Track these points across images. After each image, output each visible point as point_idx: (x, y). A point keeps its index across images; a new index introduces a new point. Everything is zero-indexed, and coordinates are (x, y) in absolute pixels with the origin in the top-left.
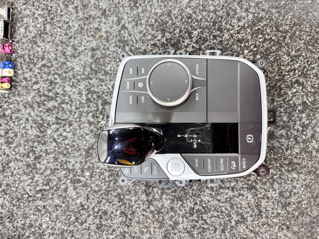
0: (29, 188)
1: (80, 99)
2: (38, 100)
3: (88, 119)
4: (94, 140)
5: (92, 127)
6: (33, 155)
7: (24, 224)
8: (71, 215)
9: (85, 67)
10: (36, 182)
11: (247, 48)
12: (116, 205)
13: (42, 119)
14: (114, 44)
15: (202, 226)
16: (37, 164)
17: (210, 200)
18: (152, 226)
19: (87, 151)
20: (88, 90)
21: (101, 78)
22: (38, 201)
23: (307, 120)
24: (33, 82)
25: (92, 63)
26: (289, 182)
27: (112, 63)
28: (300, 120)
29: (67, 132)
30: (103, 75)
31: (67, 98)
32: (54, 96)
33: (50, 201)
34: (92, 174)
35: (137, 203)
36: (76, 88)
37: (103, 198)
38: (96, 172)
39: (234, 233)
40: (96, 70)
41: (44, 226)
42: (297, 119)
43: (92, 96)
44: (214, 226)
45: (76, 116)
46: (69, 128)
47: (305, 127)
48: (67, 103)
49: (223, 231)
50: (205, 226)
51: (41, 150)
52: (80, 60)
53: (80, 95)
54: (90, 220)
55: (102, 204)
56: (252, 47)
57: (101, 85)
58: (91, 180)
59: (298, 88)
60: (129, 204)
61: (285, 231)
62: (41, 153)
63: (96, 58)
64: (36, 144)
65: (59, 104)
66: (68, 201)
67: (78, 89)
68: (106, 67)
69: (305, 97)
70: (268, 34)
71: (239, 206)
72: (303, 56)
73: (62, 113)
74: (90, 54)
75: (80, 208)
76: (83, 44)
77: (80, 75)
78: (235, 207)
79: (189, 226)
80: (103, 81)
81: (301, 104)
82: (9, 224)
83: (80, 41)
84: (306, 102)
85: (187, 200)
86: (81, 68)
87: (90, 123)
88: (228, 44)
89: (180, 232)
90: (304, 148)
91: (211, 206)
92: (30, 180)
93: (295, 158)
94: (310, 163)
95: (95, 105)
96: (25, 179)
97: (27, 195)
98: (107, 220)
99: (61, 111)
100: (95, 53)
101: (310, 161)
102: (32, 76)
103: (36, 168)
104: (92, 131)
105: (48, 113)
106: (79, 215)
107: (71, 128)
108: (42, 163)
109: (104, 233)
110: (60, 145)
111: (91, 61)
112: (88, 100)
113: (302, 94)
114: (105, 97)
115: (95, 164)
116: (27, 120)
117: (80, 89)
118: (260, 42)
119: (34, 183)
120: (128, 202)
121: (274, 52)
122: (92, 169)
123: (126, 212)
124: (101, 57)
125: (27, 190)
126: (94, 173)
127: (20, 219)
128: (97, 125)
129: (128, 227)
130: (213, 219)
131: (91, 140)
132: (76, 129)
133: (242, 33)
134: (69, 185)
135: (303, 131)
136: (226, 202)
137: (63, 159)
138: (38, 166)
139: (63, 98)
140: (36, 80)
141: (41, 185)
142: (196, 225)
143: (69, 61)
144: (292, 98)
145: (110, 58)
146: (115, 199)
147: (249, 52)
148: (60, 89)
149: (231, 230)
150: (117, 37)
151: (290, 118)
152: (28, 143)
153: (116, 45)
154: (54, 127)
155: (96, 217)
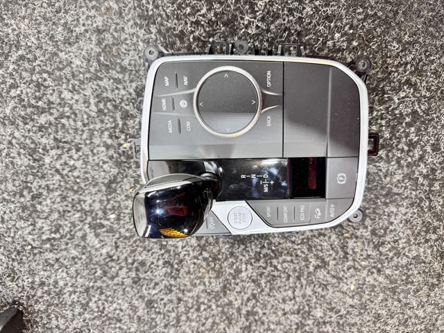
0: (31, 237)
1: (87, 110)
2: (23, 113)
3: (104, 140)
4: (116, 171)
5: (111, 152)
6: (29, 193)
7: (33, 282)
8: (96, 269)
9: (89, 61)
10: (40, 229)
11: (339, 29)
12: (157, 253)
13: (33, 142)
14: (131, 22)
15: (272, 273)
16: (37, 206)
17: (281, 241)
18: (207, 276)
19: (108, 186)
20: (98, 96)
21: (116, 77)
22: (46, 253)
23: (416, 136)
24: (8, 84)
25: (99, 54)
26: (385, 217)
27: (132, 52)
28: (407, 136)
29: (74, 159)
30: (118, 72)
31: (66, 109)
32: (46, 106)
33: (64, 253)
34: (119, 215)
35: (185, 249)
36: (79, 93)
37: (138, 246)
38: (124, 213)
39: (312, 280)
40: (107, 65)
41: (61, 283)
42: (403, 135)
43: (105, 105)
44: (287, 273)
45: (84, 136)
46: (76, 153)
47: (412, 145)
48: (68, 117)
49: (298, 278)
50: (276, 273)
51: (40, 186)
52: (79, 48)
53: (86, 105)
54: (123, 273)
55: (137, 253)
56: (347, 28)
57: (117, 88)
58: (119, 224)
59: (408, 90)
60: (174, 251)
61: (375, 275)
62: (40, 191)
63: (105, 46)
64: (30, 178)
65: (56, 119)
66: (90, 252)
67: (82, 95)
68: (123, 60)
69: (416, 104)
70: (372, 7)
71: (319, 248)
72: (420, 43)
73: (63, 133)
74: (94, 38)
75: (107, 260)
76: (81, 22)
77: (83, 74)
78: (313, 249)
79: (255, 274)
80: (121, 83)
81: (409, 114)
82: (11, 283)
83: (76, 17)
84: (417, 111)
85: (251, 242)
86: (82, 62)
87: (108, 147)
88: (310, 23)
89: (243, 281)
90: (408, 174)
91: (282, 248)
92: (31, 227)
93: (396, 186)
94: (414, 193)
95: (111, 120)
96: (23, 226)
97: (30, 247)
98: (146, 272)
99: (61, 129)
100: (103, 36)
101: (414, 190)
102: (6, 75)
103: (37, 211)
104: (111, 158)
105: (41, 133)
106: (107, 268)
107: (80, 154)
108: (44, 203)
109: (144, 288)
110: (66, 177)
111: (98, 50)
112: (100, 111)
113: (413, 99)
114: (126, 107)
115: (122, 203)
116: (10, 143)
117: (85, 95)
118: (359, 20)
119: (37, 231)
120: (172, 248)
121: (379, 36)
122: (118, 209)
123: (172, 261)
124: (113, 44)
125: (29, 239)
126: (122, 215)
127: (26, 277)
128: (119, 149)
129: (175, 279)
130: (286, 265)
131: (112, 170)
132: (87, 156)
133: (333, 5)
134: (88, 231)
135: (409, 151)
136: (302, 243)
137: (74, 197)
138: (39, 207)
139: (61, 110)
140: (12, 81)
141: (48, 232)
142: (264, 273)
143: (62, 51)
144: (398, 106)
145: (127, 44)
146: (155, 246)
147: (342, 36)
148: (54, 95)
149: (308, 277)
150: (135, 9)
151: (393, 134)
152: (17, 176)
153: (136, 24)
154: (53, 152)
155: (130, 270)
